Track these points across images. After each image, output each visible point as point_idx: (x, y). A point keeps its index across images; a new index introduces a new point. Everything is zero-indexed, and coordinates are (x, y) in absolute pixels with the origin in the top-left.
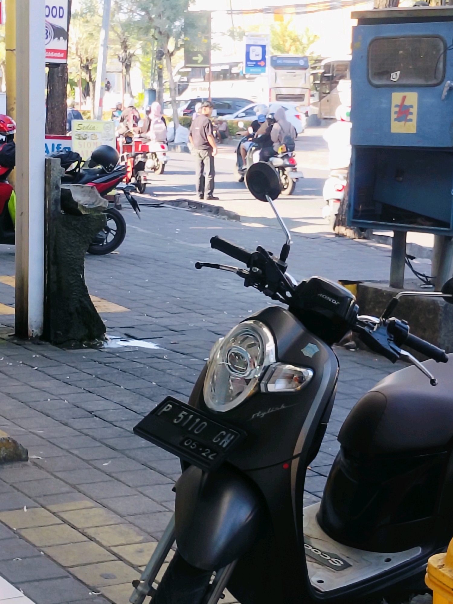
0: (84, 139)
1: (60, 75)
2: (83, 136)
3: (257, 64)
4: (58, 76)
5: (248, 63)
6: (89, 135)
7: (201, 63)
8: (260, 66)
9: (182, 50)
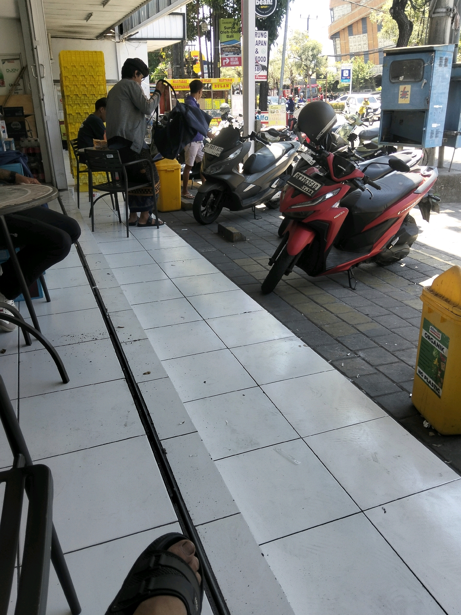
0: (273, 113)
1: (264, 86)
2: (273, 111)
3: (346, 78)
4: (264, 87)
5: (343, 77)
6: (275, 111)
7: (323, 79)
8: (347, 79)
9: (315, 73)
